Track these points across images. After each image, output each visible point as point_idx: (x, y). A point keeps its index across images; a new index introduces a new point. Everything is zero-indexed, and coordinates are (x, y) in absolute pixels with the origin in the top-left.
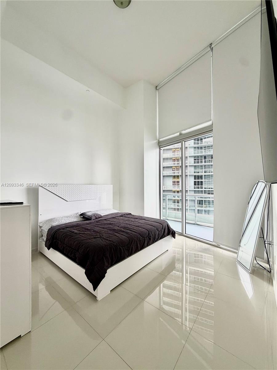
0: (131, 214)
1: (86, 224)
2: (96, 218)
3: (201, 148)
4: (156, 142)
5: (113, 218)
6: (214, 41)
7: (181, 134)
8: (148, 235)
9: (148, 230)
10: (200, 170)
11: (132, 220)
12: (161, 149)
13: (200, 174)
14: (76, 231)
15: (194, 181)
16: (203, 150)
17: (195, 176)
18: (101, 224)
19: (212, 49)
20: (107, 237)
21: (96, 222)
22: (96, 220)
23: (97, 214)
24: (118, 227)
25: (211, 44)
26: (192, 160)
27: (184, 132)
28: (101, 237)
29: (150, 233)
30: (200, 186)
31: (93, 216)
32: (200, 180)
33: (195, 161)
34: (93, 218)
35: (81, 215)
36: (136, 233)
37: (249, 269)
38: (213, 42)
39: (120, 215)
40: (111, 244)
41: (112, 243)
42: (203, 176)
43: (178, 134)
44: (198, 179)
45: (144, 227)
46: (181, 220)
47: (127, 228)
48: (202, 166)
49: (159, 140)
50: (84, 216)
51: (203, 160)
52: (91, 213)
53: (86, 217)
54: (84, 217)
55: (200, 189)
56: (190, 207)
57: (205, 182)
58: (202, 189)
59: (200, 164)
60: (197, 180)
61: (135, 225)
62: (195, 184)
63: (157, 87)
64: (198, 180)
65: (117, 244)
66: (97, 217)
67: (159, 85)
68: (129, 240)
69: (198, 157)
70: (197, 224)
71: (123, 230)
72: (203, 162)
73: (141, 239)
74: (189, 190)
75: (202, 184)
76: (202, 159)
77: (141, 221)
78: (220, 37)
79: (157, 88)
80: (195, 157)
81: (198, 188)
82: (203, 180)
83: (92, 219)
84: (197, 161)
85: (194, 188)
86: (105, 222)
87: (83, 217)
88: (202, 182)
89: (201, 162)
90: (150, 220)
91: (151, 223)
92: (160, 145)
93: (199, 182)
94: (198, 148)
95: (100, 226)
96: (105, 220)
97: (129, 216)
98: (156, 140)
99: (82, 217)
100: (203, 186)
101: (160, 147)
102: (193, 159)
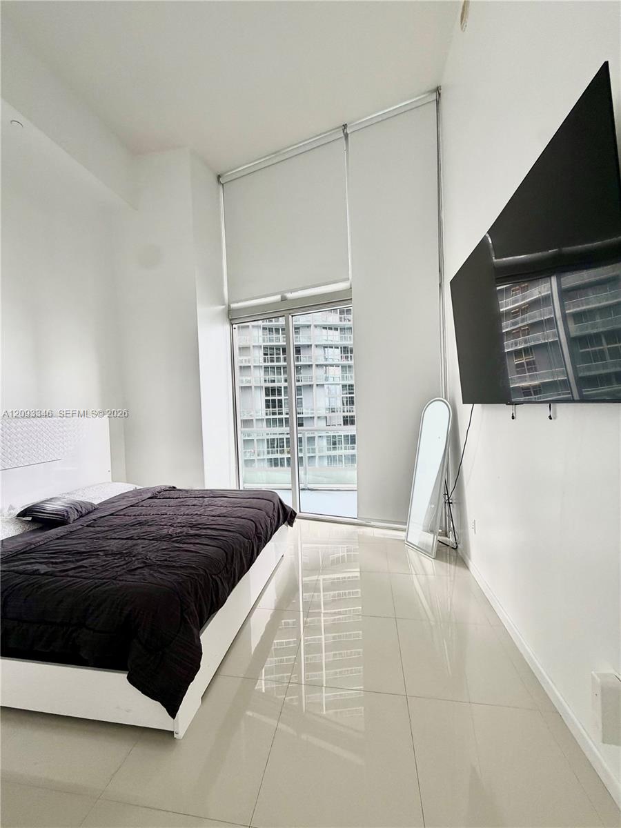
0: (175, 488)
1: (58, 539)
2: (81, 516)
3: (277, 330)
4: (224, 309)
5: (132, 506)
6: (353, 122)
7: (284, 299)
8: (256, 531)
9: (252, 520)
10: (276, 377)
11: (194, 503)
12: (234, 326)
13: (276, 385)
14: (43, 568)
15: (266, 400)
16: (281, 336)
17: (267, 389)
18: (106, 529)
19: (346, 136)
20: (166, 560)
21: (87, 526)
22: (85, 518)
23: (82, 504)
24: (171, 526)
25: (345, 126)
26: (259, 354)
27: (289, 296)
28: (146, 565)
29: (258, 525)
30: (277, 409)
31: (68, 509)
32: (277, 398)
33: (266, 357)
34: (74, 516)
35: (23, 514)
36: (232, 534)
37: (430, 552)
38: (350, 123)
39: (150, 495)
40: (191, 574)
41: (193, 571)
42: (283, 389)
43: (278, 297)
44: (273, 394)
45: (239, 515)
46: (290, 486)
47: (199, 524)
48: (279, 368)
49: (229, 306)
50: (35, 517)
51: (282, 356)
52: (59, 503)
53: (46, 516)
54: (35, 520)
55: (277, 417)
56: (258, 455)
57: (286, 401)
58: (280, 416)
59: (275, 364)
60: (270, 398)
61: (213, 513)
62: (268, 406)
63: (219, 177)
64: (274, 398)
65: (206, 572)
66: (84, 512)
67: (226, 173)
68: (225, 554)
69: (272, 348)
70: (309, 489)
71: (192, 532)
72: (282, 359)
73: (247, 545)
74: (257, 420)
75: (280, 406)
76: (280, 354)
77: (219, 501)
78: (366, 117)
79: (222, 180)
80: (265, 348)
81: (274, 414)
82: (283, 397)
83: (72, 519)
84: (269, 356)
85: (267, 414)
86: (117, 521)
87: (33, 518)
88: (280, 401)
89: (278, 360)
90: (239, 496)
91: (247, 502)
92: (233, 317)
93: (274, 401)
94: (271, 330)
95: (114, 536)
96: (112, 514)
97: (172, 494)
98: (223, 305)
99: (30, 519)
100: (283, 408)
101: (233, 322)
102: (262, 352)
